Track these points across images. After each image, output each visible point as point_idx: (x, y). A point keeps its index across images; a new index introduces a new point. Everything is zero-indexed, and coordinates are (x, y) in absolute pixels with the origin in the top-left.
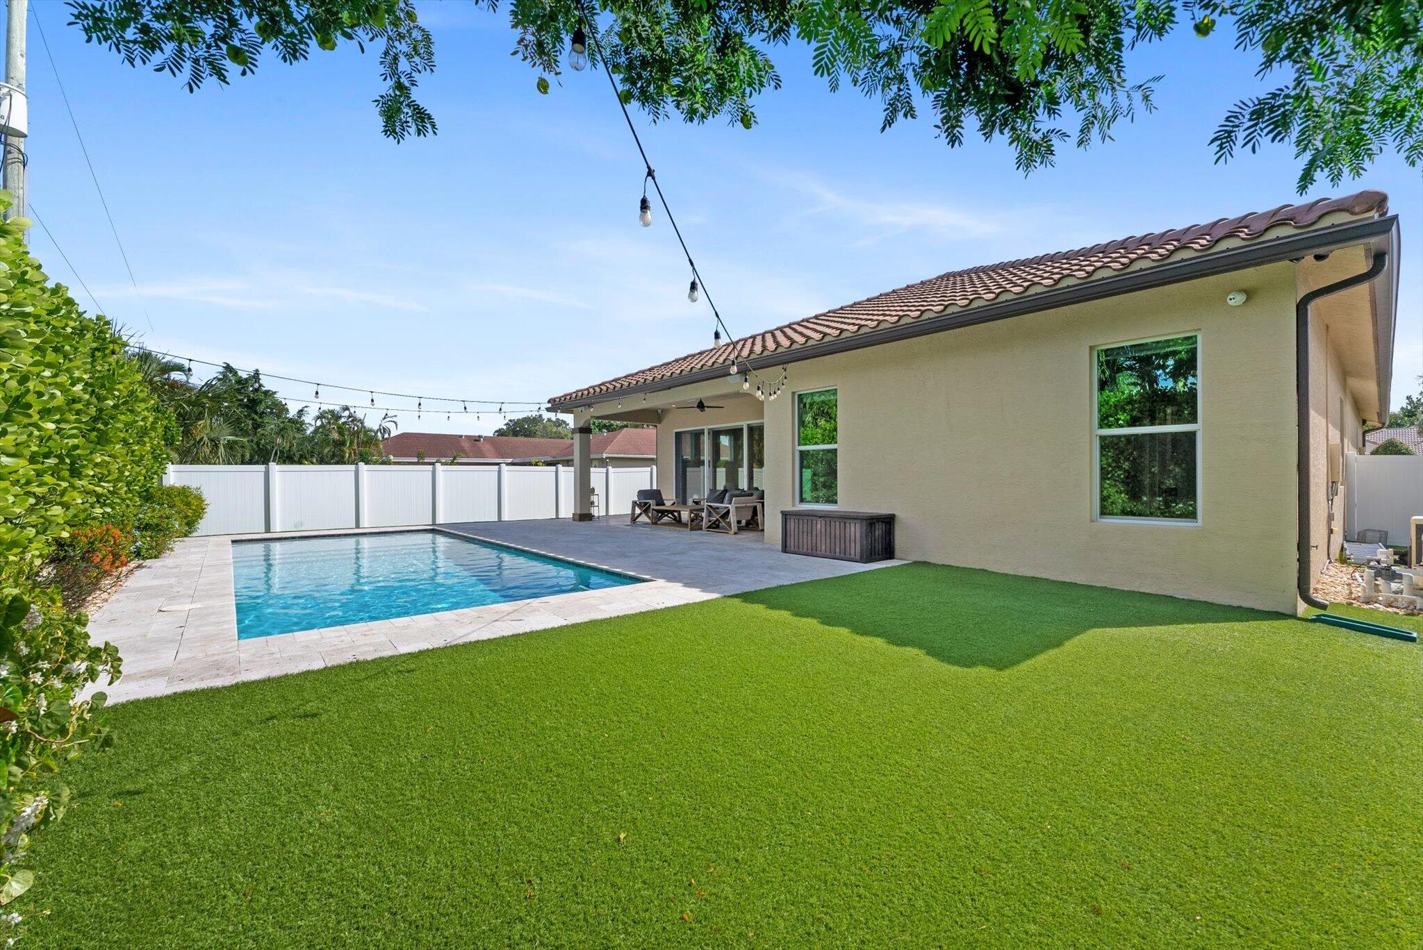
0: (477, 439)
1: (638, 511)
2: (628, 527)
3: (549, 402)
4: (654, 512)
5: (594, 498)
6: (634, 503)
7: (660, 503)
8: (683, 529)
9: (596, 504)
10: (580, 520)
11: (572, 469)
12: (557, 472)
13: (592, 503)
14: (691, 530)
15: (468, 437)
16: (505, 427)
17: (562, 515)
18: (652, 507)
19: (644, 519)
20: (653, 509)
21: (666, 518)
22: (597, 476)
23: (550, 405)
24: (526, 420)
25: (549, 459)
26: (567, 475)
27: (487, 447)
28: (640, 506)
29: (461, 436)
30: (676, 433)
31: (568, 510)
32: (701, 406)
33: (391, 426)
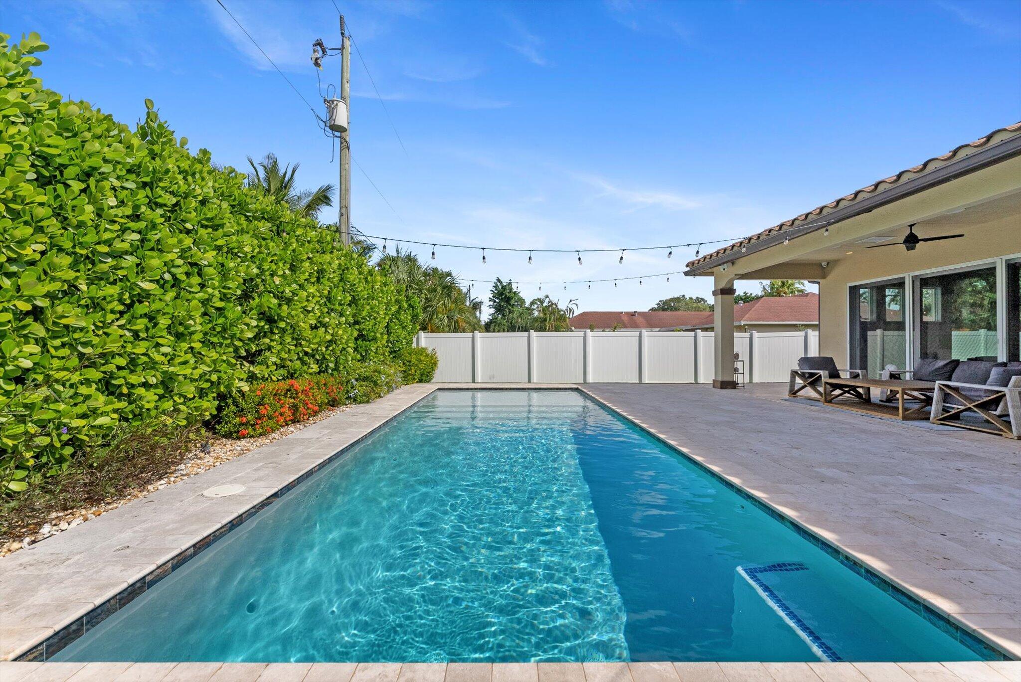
0: (633, 314)
1: (799, 381)
2: (787, 403)
3: (687, 266)
4: (828, 386)
5: (739, 365)
6: (794, 374)
7: (835, 374)
8: (888, 416)
9: (741, 371)
10: (722, 388)
11: (713, 334)
12: (695, 337)
13: (736, 370)
14: (905, 418)
15: (627, 313)
16: (656, 306)
17: (701, 380)
18: (824, 380)
19: (809, 392)
20: (826, 383)
21: (847, 395)
22: (740, 341)
23: (688, 269)
24: (672, 300)
25: (689, 327)
26: (707, 341)
27: (640, 320)
28: (802, 376)
29: (622, 313)
30: (850, 288)
31: (707, 375)
32: (911, 241)
33: (574, 307)
